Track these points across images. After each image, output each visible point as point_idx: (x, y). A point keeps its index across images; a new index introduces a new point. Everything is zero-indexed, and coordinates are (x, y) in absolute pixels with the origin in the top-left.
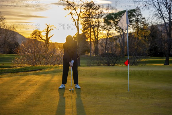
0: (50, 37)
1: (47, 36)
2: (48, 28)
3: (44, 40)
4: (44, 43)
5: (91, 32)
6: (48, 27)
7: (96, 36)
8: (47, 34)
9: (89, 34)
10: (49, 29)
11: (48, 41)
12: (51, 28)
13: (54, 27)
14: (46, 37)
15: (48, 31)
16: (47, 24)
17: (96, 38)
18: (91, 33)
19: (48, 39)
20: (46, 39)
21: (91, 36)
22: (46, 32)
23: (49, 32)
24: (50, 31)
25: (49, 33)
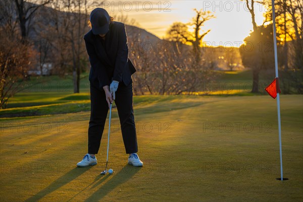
0: (203, 36)
1: (197, 33)
2: (198, 18)
3: (191, 41)
4: (192, 48)
5: (286, 21)
6: (199, 16)
7: (299, 29)
8: (197, 29)
9: (281, 25)
10: (201, 19)
11: (199, 44)
12: (205, 17)
13: (210, 15)
14: (194, 35)
15: (199, 22)
16: (195, 10)
17: (299, 33)
18: (287, 24)
19: (198, 39)
20: (194, 39)
21: (286, 29)
22: (195, 26)
23: (200, 25)
24: (202, 22)
25: (200, 27)
